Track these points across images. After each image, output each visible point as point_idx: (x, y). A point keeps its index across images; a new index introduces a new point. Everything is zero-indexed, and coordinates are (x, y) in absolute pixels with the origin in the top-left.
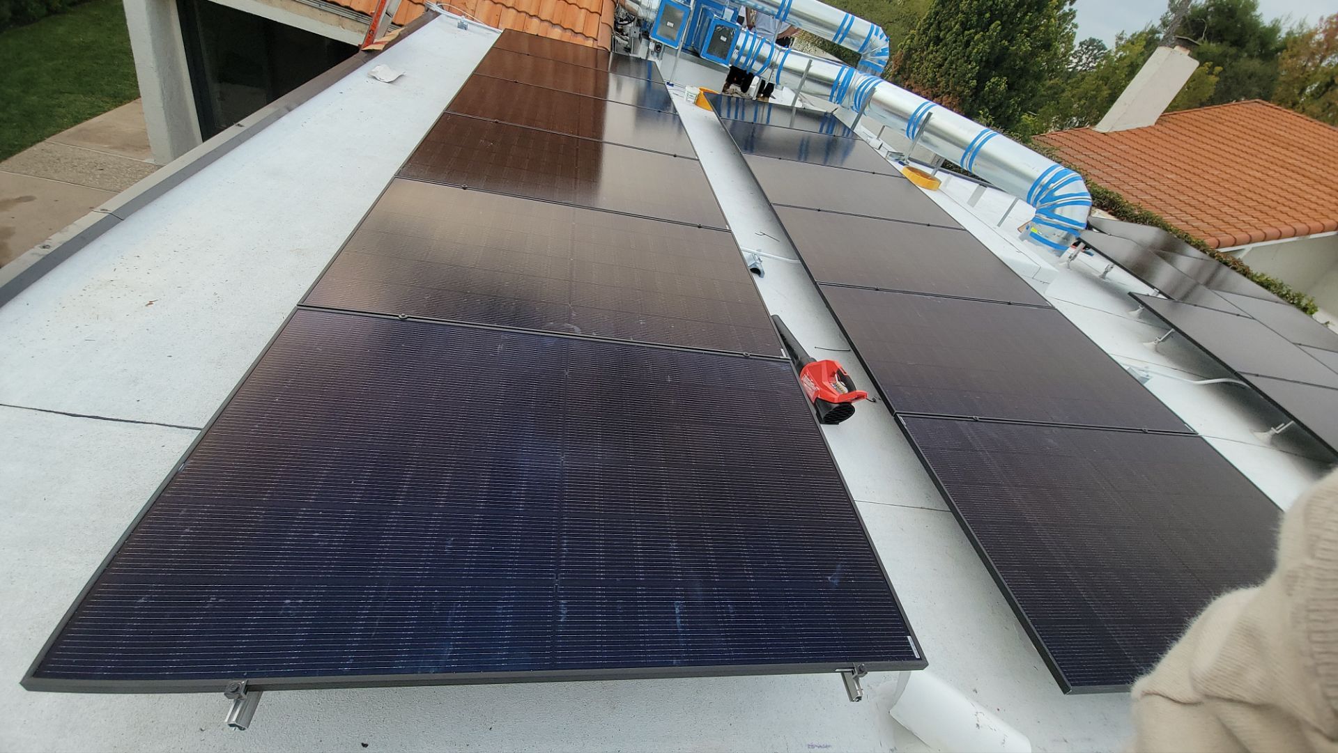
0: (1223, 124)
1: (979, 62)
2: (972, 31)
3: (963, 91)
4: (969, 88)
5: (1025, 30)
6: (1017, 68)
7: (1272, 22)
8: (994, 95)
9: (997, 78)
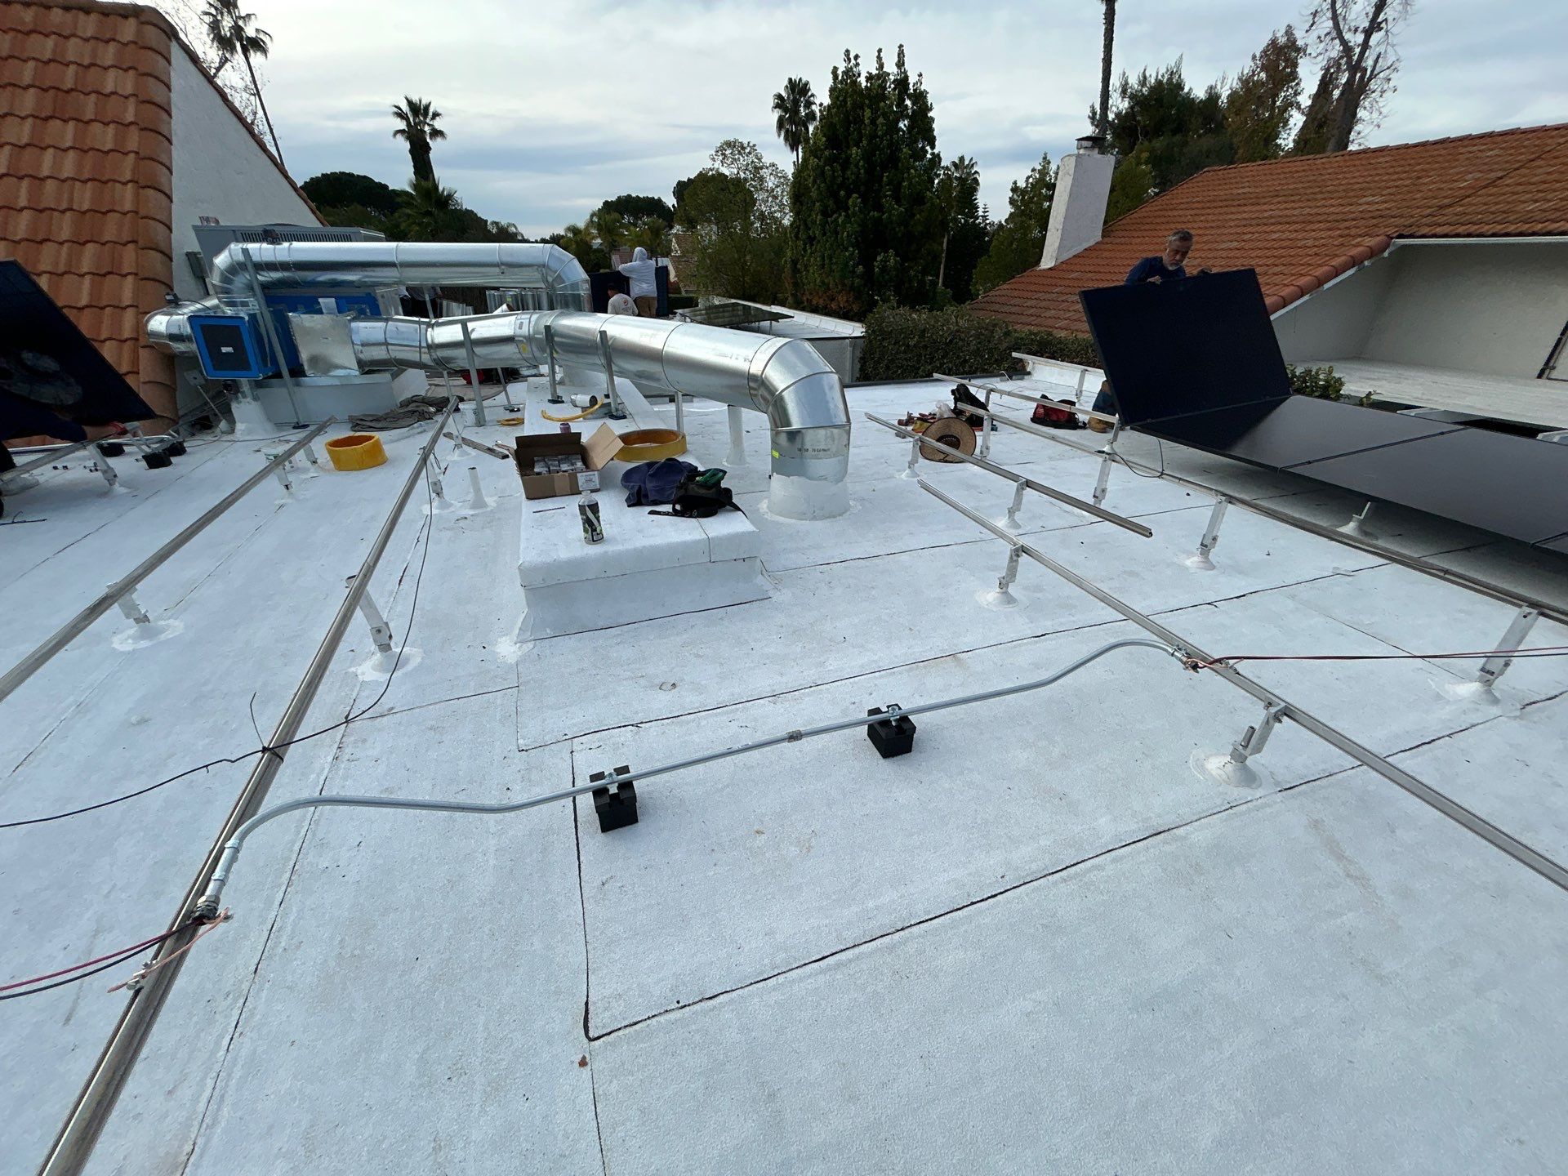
0: (1175, 209)
1: (856, 245)
2: (835, 216)
3: (853, 283)
4: (858, 277)
5: (888, 193)
6: (900, 235)
7: (1206, 92)
8: (888, 274)
9: (882, 254)
